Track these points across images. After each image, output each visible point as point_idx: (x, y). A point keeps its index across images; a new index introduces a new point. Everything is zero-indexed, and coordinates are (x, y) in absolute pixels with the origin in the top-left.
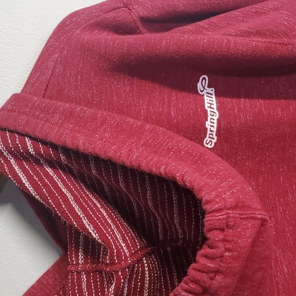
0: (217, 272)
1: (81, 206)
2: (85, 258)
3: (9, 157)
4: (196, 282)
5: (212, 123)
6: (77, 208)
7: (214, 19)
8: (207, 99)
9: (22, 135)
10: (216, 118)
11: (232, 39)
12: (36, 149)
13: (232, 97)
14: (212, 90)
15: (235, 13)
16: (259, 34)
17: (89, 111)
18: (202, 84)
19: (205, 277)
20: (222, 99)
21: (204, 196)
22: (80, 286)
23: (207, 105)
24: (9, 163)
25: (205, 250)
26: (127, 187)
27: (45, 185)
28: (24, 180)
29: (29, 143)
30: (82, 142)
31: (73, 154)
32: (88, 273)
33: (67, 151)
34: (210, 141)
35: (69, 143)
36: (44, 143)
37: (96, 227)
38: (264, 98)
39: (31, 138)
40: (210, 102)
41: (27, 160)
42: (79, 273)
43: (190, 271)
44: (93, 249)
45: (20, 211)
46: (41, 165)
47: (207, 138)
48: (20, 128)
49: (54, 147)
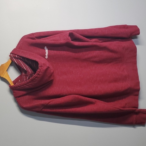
0: (40, 72)
1: (24, 65)
2: (24, 74)
3: (13, 58)
4: (37, 73)
5: (47, 54)
6: (23, 65)
7: (48, 37)
8: (46, 50)
9: (15, 55)
10: (47, 53)
11: (49, 41)
12: (17, 57)
13: (50, 50)
14: (47, 49)
15: (51, 36)
16: (54, 40)
17: (26, 51)
18: (45, 48)
19: (38, 72)
20: (49, 50)
21: (39, 62)
22: (23, 77)
23: (46, 51)
24: (13, 59)
25: (39, 69)
26: (31, 63)
27: (19, 62)
28: (15, 61)
29: (16, 56)
30: (24, 56)
31: (23, 57)
32: (25, 76)
33: (22, 57)
34: (47, 57)
35: (22, 56)
36: (19, 56)
37: (26, 69)
38: (56, 50)
39: (17, 55)
40: (47, 51)
41: (16, 58)
42: (23, 76)
43: (37, 72)
44: (26, 72)
45: (15, 67)
46: (18, 59)
47: (46, 57)
48: (15, 54)
49: (20, 56)
